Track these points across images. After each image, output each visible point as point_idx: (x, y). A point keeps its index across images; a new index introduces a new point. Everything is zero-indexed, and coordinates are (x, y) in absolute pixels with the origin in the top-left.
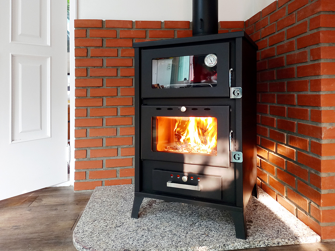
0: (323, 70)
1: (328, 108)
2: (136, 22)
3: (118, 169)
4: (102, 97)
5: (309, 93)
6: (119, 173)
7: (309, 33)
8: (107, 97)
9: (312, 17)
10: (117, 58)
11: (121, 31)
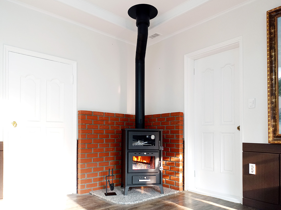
2: (105, 113)
5: (175, 148)
7: (175, 130)
9: (177, 125)
10: (98, 129)
11: (99, 117)
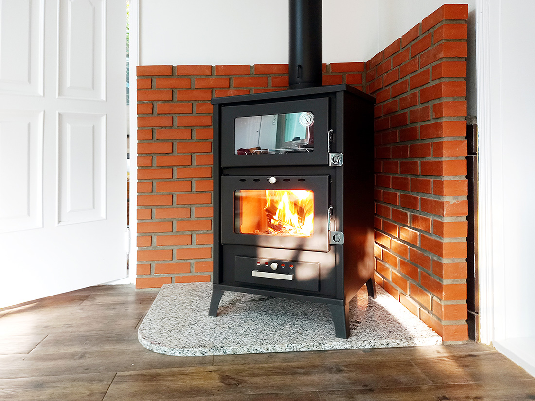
0: (445, 131)
1: (451, 178)
2: (217, 66)
3: (192, 261)
4: (171, 167)
5: (432, 159)
6: (194, 267)
7: (432, 83)
8: (178, 167)
9: (434, 64)
10: (191, 115)
11: (196, 79)
